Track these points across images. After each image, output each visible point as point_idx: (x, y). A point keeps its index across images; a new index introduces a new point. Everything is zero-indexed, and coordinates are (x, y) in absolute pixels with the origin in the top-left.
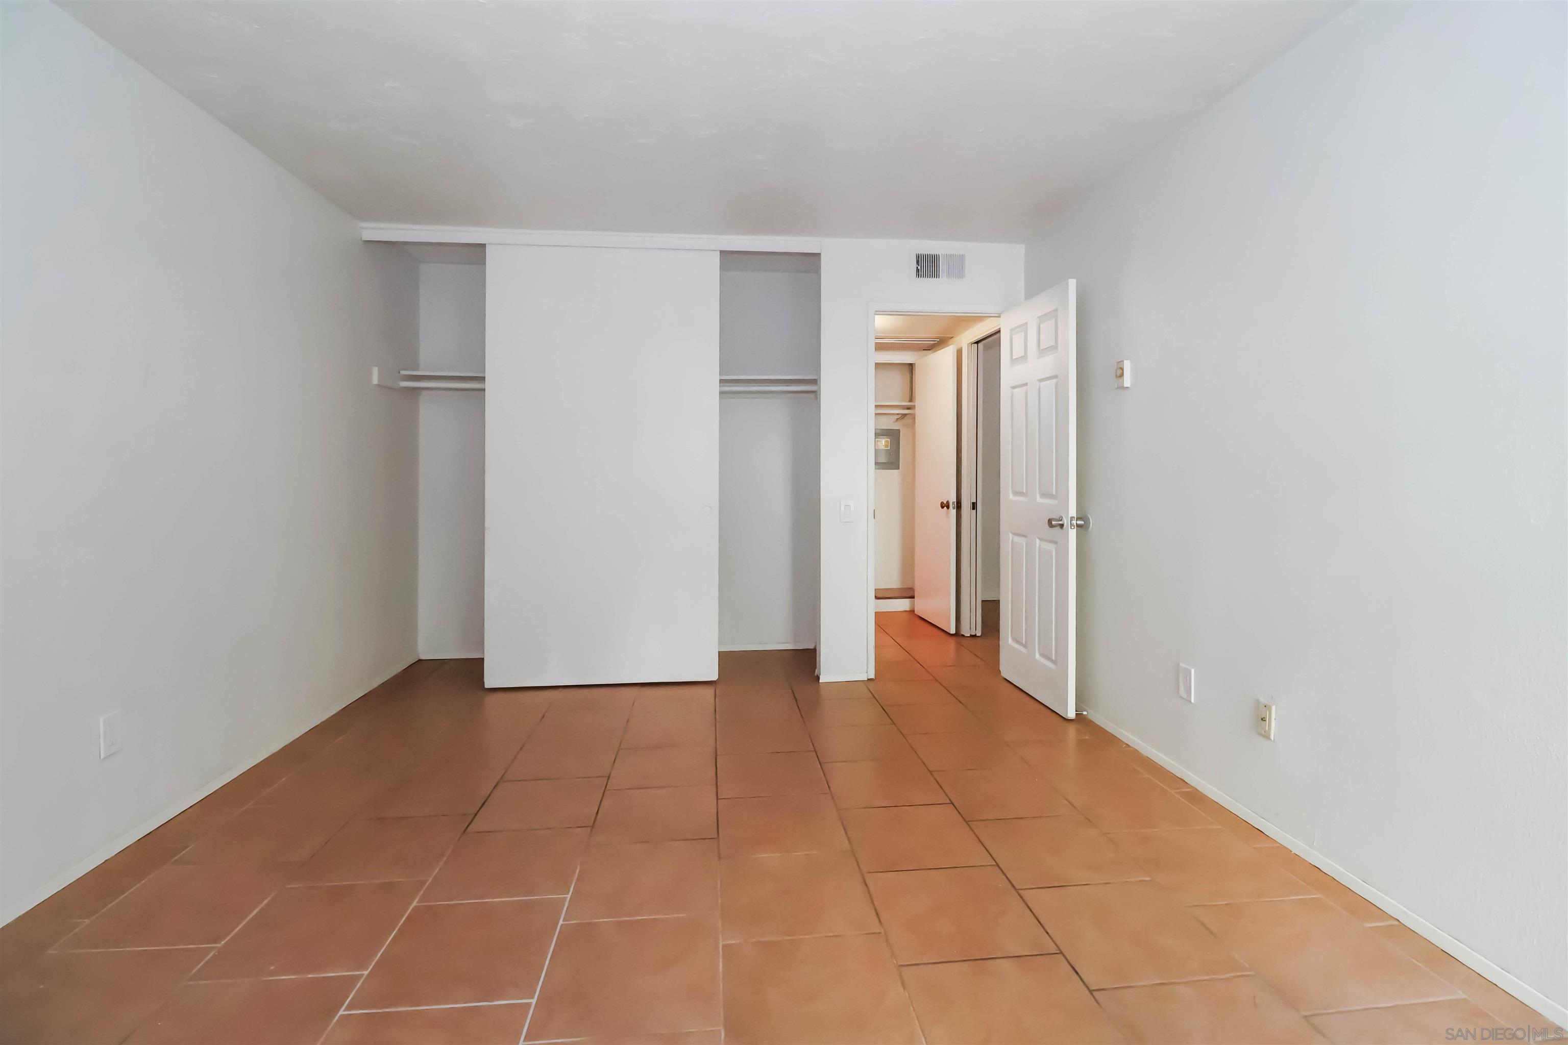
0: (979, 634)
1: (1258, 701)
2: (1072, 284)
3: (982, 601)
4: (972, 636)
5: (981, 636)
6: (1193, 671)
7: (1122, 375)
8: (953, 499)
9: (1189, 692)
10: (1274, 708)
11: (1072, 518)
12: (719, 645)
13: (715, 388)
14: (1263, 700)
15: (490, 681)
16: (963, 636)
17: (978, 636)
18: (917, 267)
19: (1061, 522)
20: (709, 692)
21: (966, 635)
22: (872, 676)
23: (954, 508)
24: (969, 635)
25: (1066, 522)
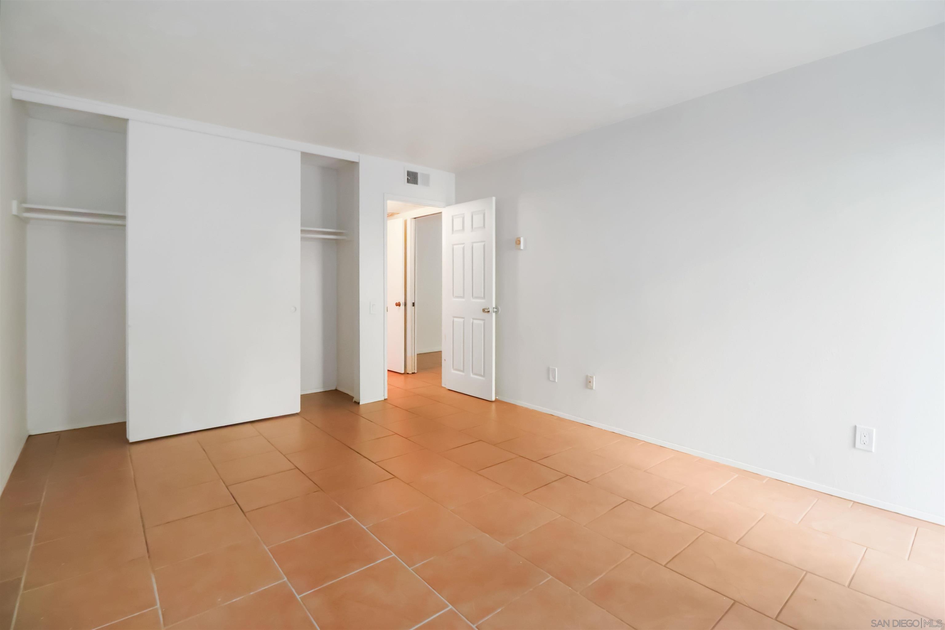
0: (416, 372)
1: (587, 376)
2: (494, 199)
3: (417, 354)
4: (413, 373)
5: (417, 372)
6: (557, 369)
7: (520, 244)
8: (402, 302)
9: (554, 378)
10: (594, 377)
11: (494, 308)
12: (301, 391)
13: (298, 235)
14: (589, 375)
15: (132, 437)
16: (408, 373)
17: (416, 373)
18: (408, 178)
19: (488, 310)
20: (297, 420)
21: (410, 373)
22: (386, 397)
23: (403, 306)
24: (411, 373)
25: (491, 310)
